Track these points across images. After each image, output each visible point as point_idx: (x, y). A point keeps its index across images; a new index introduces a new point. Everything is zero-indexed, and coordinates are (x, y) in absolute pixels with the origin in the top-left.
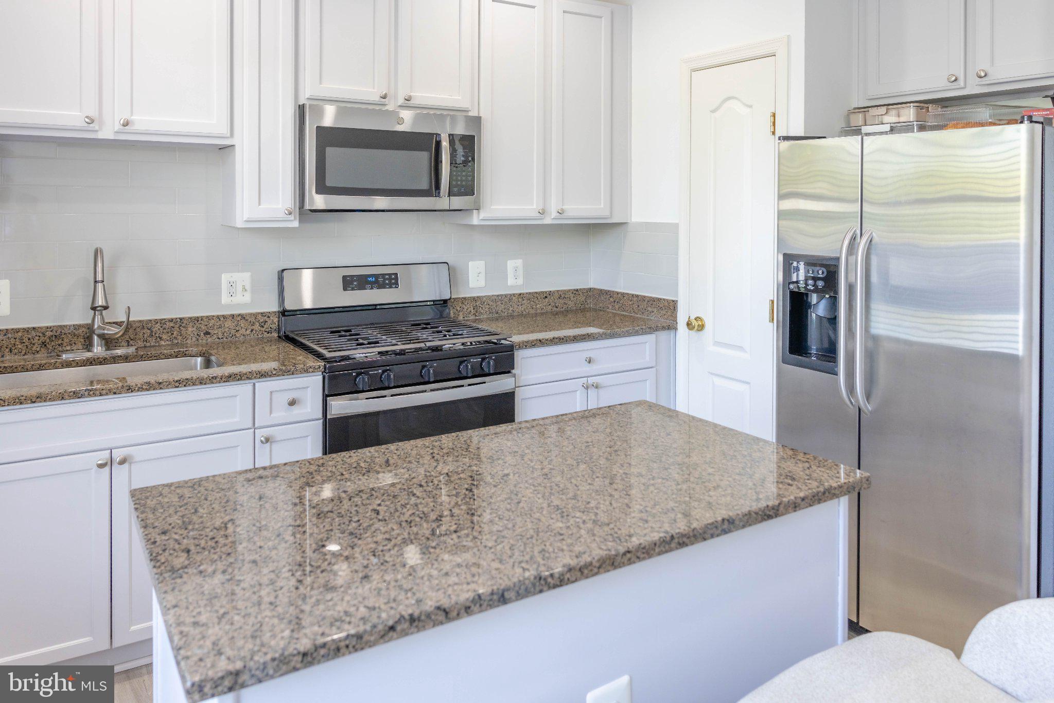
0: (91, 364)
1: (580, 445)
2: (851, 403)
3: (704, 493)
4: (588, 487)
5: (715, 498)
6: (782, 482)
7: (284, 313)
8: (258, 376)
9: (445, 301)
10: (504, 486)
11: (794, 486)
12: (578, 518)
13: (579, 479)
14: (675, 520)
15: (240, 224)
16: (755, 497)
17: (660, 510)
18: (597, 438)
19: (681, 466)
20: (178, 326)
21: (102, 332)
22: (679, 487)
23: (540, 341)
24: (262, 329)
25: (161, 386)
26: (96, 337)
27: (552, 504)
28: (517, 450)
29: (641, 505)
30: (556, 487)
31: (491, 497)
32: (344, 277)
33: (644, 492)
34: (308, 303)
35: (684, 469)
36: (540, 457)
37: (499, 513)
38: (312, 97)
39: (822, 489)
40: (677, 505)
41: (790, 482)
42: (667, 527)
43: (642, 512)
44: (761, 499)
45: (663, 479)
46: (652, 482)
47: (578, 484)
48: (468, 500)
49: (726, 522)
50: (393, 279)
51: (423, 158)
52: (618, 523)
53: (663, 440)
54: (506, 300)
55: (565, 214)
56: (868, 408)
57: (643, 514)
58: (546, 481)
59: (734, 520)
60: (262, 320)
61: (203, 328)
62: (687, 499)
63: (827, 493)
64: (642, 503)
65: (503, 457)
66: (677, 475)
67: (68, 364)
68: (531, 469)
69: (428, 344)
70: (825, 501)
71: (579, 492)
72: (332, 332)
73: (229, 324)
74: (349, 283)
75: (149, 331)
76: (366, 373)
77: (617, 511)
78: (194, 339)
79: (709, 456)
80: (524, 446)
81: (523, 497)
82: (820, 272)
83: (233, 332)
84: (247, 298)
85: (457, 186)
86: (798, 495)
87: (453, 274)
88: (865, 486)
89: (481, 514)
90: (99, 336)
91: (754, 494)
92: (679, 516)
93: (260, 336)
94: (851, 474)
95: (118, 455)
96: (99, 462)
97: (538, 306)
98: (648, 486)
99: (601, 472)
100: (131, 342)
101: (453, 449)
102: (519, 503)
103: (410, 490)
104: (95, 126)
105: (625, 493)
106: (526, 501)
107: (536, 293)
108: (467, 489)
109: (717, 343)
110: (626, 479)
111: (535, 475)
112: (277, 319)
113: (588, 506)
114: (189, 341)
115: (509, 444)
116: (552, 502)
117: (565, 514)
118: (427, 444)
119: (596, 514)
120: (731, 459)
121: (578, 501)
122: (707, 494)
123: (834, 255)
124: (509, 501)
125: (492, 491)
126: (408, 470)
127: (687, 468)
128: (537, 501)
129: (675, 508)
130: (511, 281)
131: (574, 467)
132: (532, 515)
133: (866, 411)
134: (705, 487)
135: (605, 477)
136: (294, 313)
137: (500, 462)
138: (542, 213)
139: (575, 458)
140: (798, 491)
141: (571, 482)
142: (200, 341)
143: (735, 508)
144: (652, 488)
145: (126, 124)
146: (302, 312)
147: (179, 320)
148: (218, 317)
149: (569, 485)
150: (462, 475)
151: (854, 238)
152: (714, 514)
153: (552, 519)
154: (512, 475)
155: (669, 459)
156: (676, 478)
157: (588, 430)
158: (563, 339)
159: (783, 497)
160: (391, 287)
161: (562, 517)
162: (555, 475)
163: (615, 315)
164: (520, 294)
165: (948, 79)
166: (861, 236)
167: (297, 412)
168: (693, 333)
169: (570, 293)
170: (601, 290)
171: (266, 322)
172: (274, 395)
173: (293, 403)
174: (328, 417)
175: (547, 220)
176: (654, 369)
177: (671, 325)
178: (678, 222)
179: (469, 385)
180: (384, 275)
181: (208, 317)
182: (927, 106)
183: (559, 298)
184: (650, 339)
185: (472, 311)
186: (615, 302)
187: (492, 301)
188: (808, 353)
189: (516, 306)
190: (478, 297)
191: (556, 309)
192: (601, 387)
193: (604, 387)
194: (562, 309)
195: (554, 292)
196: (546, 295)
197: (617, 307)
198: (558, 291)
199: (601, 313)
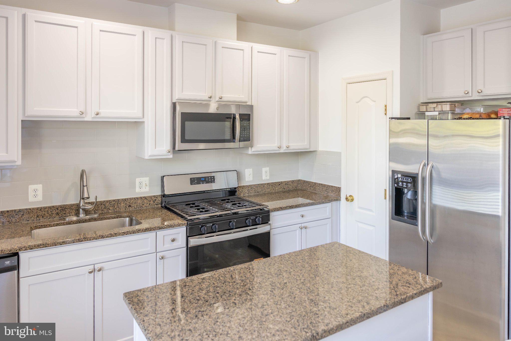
0: (80, 223)
2: (424, 239)
3: (373, 292)
4: (323, 289)
5: (378, 294)
6: (405, 286)
7: (164, 196)
8: (158, 229)
9: (235, 188)
10: (286, 289)
11: (411, 287)
12: (322, 305)
14: (364, 306)
15: (147, 157)
16: (395, 294)
17: (356, 301)
19: (360, 278)
20: (117, 203)
21: (84, 207)
23: (281, 208)
24: (154, 203)
25: (116, 235)
26: (81, 210)
27: (309, 298)
31: (282, 295)
32: (191, 179)
33: (347, 292)
35: (362, 279)
36: (298, 274)
37: (288, 303)
38: (179, 99)
39: (423, 289)
40: (363, 298)
41: (408, 285)
42: (361, 310)
43: (349, 302)
45: (354, 284)
46: (349, 286)
48: (272, 297)
49: (385, 306)
50: (213, 179)
51: (227, 125)
52: (340, 308)
53: (349, 263)
54: (262, 186)
55: (290, 148)
56: (431, 241)
59: (388, 305)
60: (154, 199)
61: (128, 203)
62: (367, 295)
63: (425, 291)
64: (348, 297)
66: (359, 283)
67: (69, 223)
69: (232, 211)
70: (424, 294)
72: (187, 205)
73: (139, 201)
74: (193, 181)
75: (104, 206)
76: (205, 226)
77: (338, 301)
78: (124, 209)
79: (371, 272)
80: (289, 267)
81: (296, 295)
82: (409, 179)
83: (141, 205)
84: (147, 189)
85: (243, 137)
86: (413, 293)
87: (239, 175)
88: (440, 286)
89: (280, 304)
90: (83, 209)
92: (365, 304)
93: (153, 207)
94: (434, 281)
95: (97, 267)
96: (90, 271)
97: (276, 189)
98: (348, 288)
99: (326, 281)
100: (96, 211)
102: (295, 298)
103: (246, 292)
104: (84, 115)
105: (339, 292)
106: (298, 297)
107: (275, 183)
108: (271, 291)
109: (359, 208)
110: (338, 285)
111: (298, 283)
112: (160, 199)
113: (325, 299)
114: (122, 210)
115: (282, 266)
116: (309, 297)
117: (316, 304)
118: (246, 267)
119: (329, 303)
120: (381, 273)
121: (320, 296)
122: (374, 292)
123: (416, 172)
124: (290, 297)
125: (282, 292)
126: (242, 281)
128: (302, 297)
129: (362, 300)
130: (264, 178)
131: (314, 278)
132: (302, 304)
133: (431, 243)
134: (373, 288)
135: (328, 284)
136: (169, 196)
137: (281, 276)
138: (280, 148)
139: (313, 273)
140: (413, 290)
142: (127, 210)
144: (350, 290)
145: (97, 114)
146: (172, 195)
147: (117, 201)
148: (135, 198)
149: (314, 289)
150: (266, 284)
151: (424, 165)
152: (380, 302)
153: (311, 306)
154: (288, 283)
155: (354, 273)
156: (359, 284)
157: (315, 258)
158: (291, 207)
160: (212, 183)
161: (315, 305)
162: (307, 283)
163: (311, 192)
164: (268, 184)
165: (464, 92)
166: (428, 164)
167: (175, 244)
168: (348, 202)
169: (290, 182)
170: (304, 181)
171: (156, 200)
172: (165, 237)
173: (173, 240)
174: (189, 246)
175: (282, 151)
176: (331, 219)
177: (338, 199)
178: (341, 151)
179: (250, 229)
180: (208, 177)
181: (130, 198)
182: (455, 104)
183: (285, 185)
184: (329, 205)
185: (247, 192)
186: (311, 186)
187: (256, 187)
188: (404, 215)
189: (267, 189)
190: (249, 185)
191: (284, 190)
192: (307, 228)
193: (309, 228)
194: (287, 190)
195: (283, 182)
196: (279, 184)
197: (312, 189)
198: (285, 181)
199: (305, 192)
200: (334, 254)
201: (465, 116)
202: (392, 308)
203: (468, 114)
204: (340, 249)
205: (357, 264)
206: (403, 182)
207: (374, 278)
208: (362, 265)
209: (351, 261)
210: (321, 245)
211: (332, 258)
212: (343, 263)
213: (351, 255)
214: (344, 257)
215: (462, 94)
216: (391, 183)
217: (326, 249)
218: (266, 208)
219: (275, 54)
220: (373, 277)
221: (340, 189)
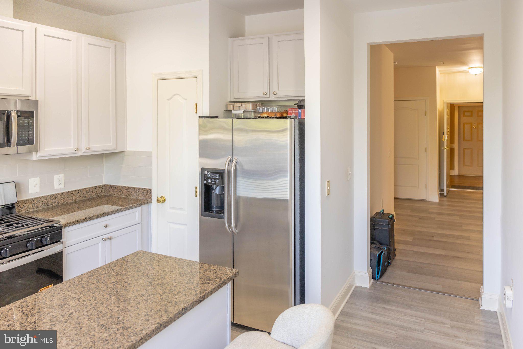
1: (110, 285)
2: (230, 230)
3: (173, 298)
5: (178, 299)
9: (14, 204)
10: (71, 321)
13: (112, 305)
14: (161, 316)
17: (154, 312)
19: (161, 285)
22: (162, 297)
23: (78, 221)
27: (100, 324)
29: (145, 312)
30: (100, 314)
33: (145, 304)
35: (163, 286)
40: (161, 307)
41: (209, 282)
42: (158, 321)
44: (197, 294)
45: (154, 294)
46: (149, 298)
47: (112, 309)
49: (184, 310)
52: (135, 326)
54: (54, 197)
55: (90, 150)
56: (236, 231)
57: (146, 317)
58: (94, 311)
59: (187, 308)
62: (166, 303)
64: (145, 311)
65: (67, 303)
66: (160, 291)
68: (85, 306)
70: (222, 287)
71: (113, 313)
77: (134, 318)
79: (174, 276)
81: (83, 324)
82: (217, 176)
85: (22, 140)
86: (212, 288)
87: (18, 187)
88: (237, 275)
91: (194, 292)
92: (163, 313)
97: (74, 198)
102: (81, 328)
105: (136, 307)
106: (85, 326)
107: (72, 191)
109: (171, 208)
110: (136, 299)
117: (107, 328)
120: (184, 276)
123: (222, 168)
124: (75, 329)
127: (164, 285)
128: (91, 325)
129: (161, 309)
130: (56, 186)
132: (90, 334)
133: (236, 233)
134: (173, 294)
137: (66, 306)
138: (77, 150)
141: (108, 308)
143: (187, 301)
144: (149, 301)
151: (230, 162)
152: (178, 307)
153: (101, 332)
155: (155, 282)
156: (160, 292)
158: (91, 217)
159: (206, 291)
161: (106, 330)
163: (118, 198)
164: (62, 193)
165: (263, 94)
166: (233, 160)
168: (160, 204)
169: (93, 189)
170: (110, 186)
175: (80, 154)
176: (141, 224)
177: (149, 201)
178: (152, 151)
179: (34, 253)
182: (256, 103)
183: (86, 192)
184: (138, 209)
185: (31, 206)
186: (118, 191)
187: (45, 199)
188: (213, 210)
189: (60, 200)
190: (35, 198)
191: (84, 198)
192: (113, 238)
193: (114, 238)
194: (88, 198)
195: (83, 189)
196: (78, 192)
197: (119, 194)
198: (85, 189)
199: (111, 198)
200: (136, 265)
201: (264, 115)
202: (191, 309)
203: (266, 113)
204: (144, 258)
205: (160, 271)
206: (211, 179)
207: (176, 283)
208: (166, 271)
209: (154, 269)
210: (122, 258)
211: (133, 270)
212: (145, 273)
213: (155, 262)
214: (147, 267)
216: (201, 180)
217: (127, 261)
218: (57, 224)
219: (70, 40)
220: (175, 281)
221: (150, 190)
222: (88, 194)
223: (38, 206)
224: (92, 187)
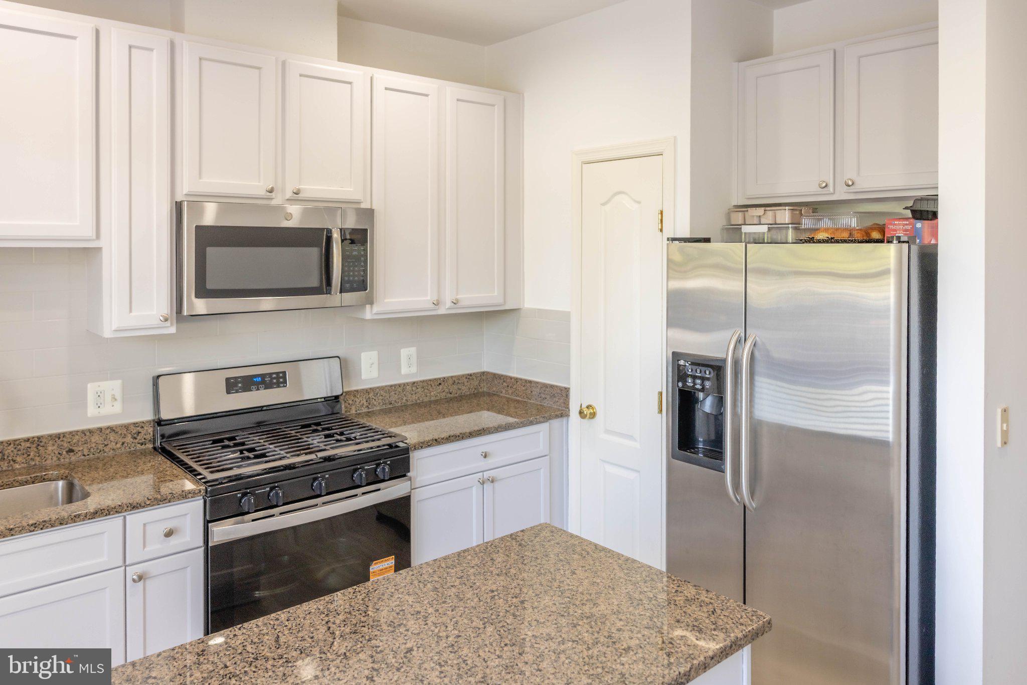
2: (737, 500)
7: (159, 423)
8: (129, 508)
9: (337, 397)
15: (107, 334)
18: (502, 583)
19: (589, 620)
20: (35, 445)
23: (436, 440)
24: (135, 441)
28: (419, 609)
32: (228, 380)
34: (189, 409)
38: (190, 193)
39: (729, 642)
50: (281, 378)
51: (314, 254)
54: (400, 389)
55: (460, 304)
56: (752, 505)
60: (134, 431)
61: (66, 445)
63: (733, 645)
69: (320, 455)
72: (215, 442)
73: (96, 438)
74: (232, 386)
76: (252, 493)
78: (54, 459)
80: (426, 602)
82: (707, 372)
83: (101, 447)
84: (118, 408)
85: (349, 282)
87: (345, 367)
88: (767, 629)
93: (132, 449)
97: (432, 394)
101: (350, 613)
107: (430, 380)
109: (607, 432)
111: (440, 648)
112: (152, 429)
114: (48, 462)
118: (322, 608)
123: (721, 355)
130: (404, 370)
131: (481, 631)
133: (751, 508)
136: (171, 422)
137: (402, 629)
138: (437, 304)
139: (481, 617)
142: (62, 460)
146: (180, 420)
147: (37, 439)
148: (83, 432)
151: (739, 341)
154: (415, 649)
157: (492, 573)
158: (459, 436)
160: (279, 387)
162: (462, 646)
163: (508, 400)
164: (414, 383)
165: (819, 185)
166: (745, 340)
167: (175, 542)
168: (585, 421)
169: (464, 378)
170: (494, 374)
171: (139, 433)
172: (148, 527)
173: (169, 534)
174: (210, 545)
175: (442, 311)
176: (548, 457)
177: (563, 413)
178: (569, 310)
179: (363, 494)
180: (271, 374)
181: (71, 433)
182: (800, 208)
183: (453, 384)
184: (543, 428)
185: (365, 403)
186: (508, 386)
187: (386, 392)
188: (696, 448)
189: (410, 395)
190: (371, 389)
191: (450, 395)
192: (496, 481)
193: (500, 480)
194: (456, 395)
195: (448, 378)
196: (440, 382)
197: (510, 392)
198: (452, 377)
199: (496, 398)
200: (537, 558)
201: (822, 236)
203: (826, 230)
204: (552, 542)
206: (694, 377)
210: (511, 535)
211: (531, 569)
213: (576, 556)
214: (560, 565)
215: (813, 188)
216: (670, 380)
217: (520, 545)
218: (402, 442)
219: (427, 95)
221: (567, 390)
222: (455, 387)
223: (375, 403)
224: (463, 376)
